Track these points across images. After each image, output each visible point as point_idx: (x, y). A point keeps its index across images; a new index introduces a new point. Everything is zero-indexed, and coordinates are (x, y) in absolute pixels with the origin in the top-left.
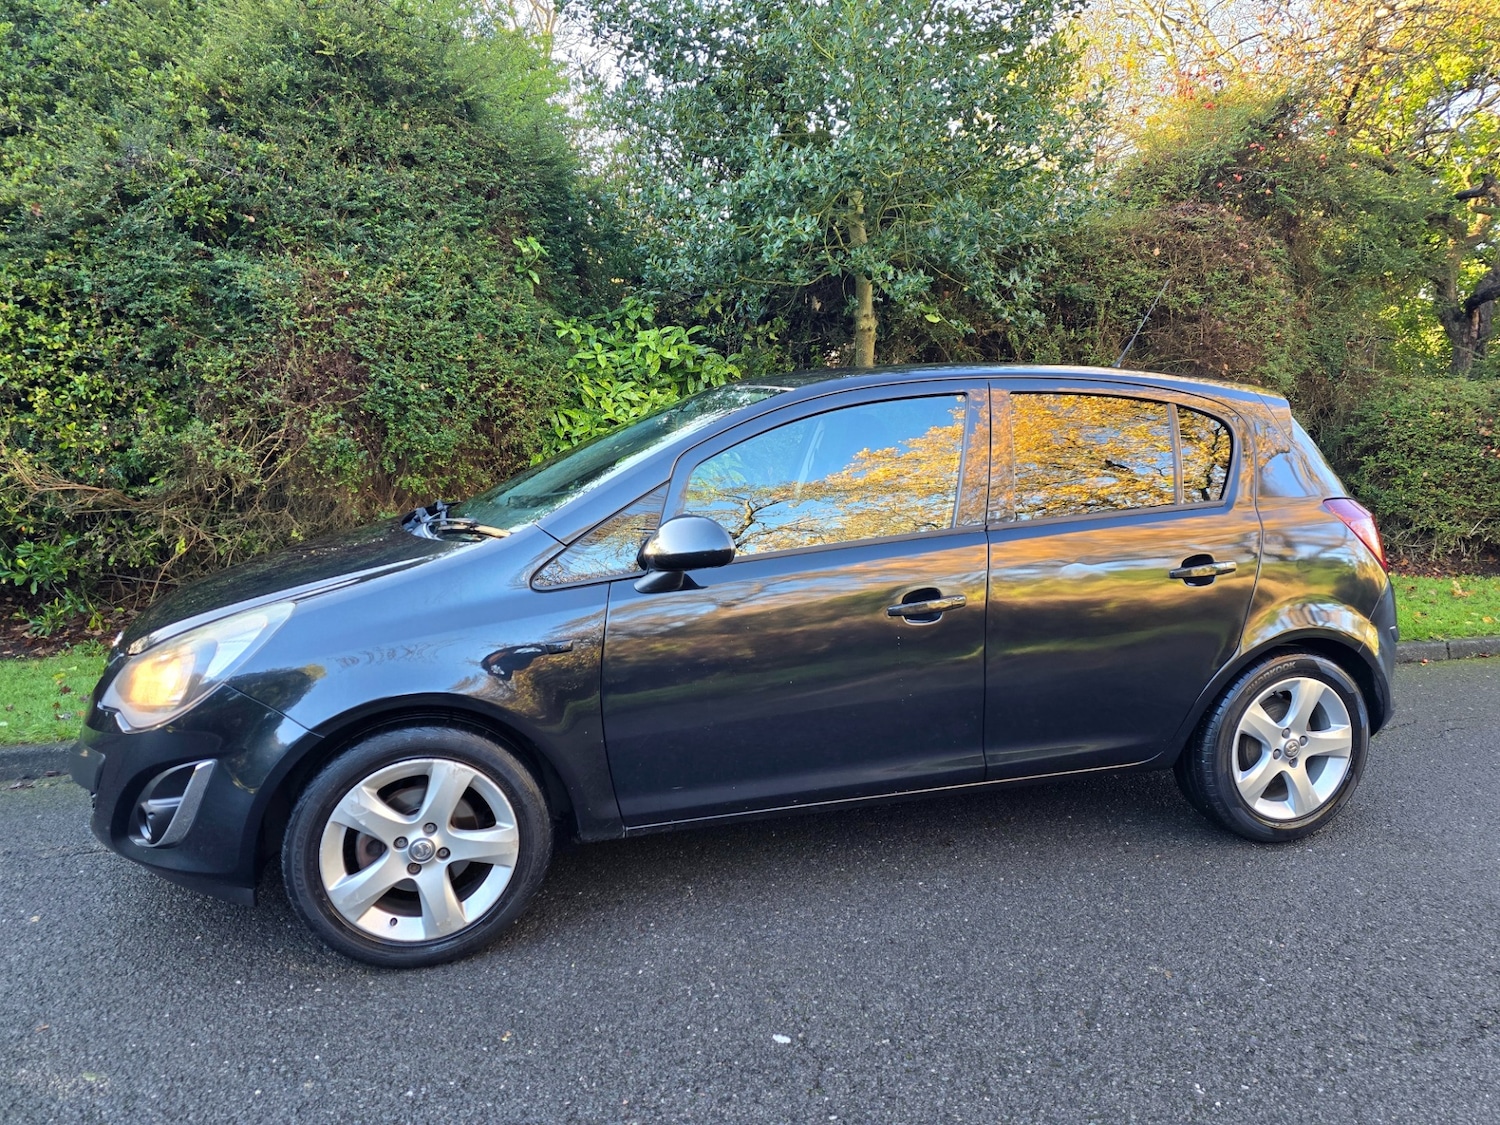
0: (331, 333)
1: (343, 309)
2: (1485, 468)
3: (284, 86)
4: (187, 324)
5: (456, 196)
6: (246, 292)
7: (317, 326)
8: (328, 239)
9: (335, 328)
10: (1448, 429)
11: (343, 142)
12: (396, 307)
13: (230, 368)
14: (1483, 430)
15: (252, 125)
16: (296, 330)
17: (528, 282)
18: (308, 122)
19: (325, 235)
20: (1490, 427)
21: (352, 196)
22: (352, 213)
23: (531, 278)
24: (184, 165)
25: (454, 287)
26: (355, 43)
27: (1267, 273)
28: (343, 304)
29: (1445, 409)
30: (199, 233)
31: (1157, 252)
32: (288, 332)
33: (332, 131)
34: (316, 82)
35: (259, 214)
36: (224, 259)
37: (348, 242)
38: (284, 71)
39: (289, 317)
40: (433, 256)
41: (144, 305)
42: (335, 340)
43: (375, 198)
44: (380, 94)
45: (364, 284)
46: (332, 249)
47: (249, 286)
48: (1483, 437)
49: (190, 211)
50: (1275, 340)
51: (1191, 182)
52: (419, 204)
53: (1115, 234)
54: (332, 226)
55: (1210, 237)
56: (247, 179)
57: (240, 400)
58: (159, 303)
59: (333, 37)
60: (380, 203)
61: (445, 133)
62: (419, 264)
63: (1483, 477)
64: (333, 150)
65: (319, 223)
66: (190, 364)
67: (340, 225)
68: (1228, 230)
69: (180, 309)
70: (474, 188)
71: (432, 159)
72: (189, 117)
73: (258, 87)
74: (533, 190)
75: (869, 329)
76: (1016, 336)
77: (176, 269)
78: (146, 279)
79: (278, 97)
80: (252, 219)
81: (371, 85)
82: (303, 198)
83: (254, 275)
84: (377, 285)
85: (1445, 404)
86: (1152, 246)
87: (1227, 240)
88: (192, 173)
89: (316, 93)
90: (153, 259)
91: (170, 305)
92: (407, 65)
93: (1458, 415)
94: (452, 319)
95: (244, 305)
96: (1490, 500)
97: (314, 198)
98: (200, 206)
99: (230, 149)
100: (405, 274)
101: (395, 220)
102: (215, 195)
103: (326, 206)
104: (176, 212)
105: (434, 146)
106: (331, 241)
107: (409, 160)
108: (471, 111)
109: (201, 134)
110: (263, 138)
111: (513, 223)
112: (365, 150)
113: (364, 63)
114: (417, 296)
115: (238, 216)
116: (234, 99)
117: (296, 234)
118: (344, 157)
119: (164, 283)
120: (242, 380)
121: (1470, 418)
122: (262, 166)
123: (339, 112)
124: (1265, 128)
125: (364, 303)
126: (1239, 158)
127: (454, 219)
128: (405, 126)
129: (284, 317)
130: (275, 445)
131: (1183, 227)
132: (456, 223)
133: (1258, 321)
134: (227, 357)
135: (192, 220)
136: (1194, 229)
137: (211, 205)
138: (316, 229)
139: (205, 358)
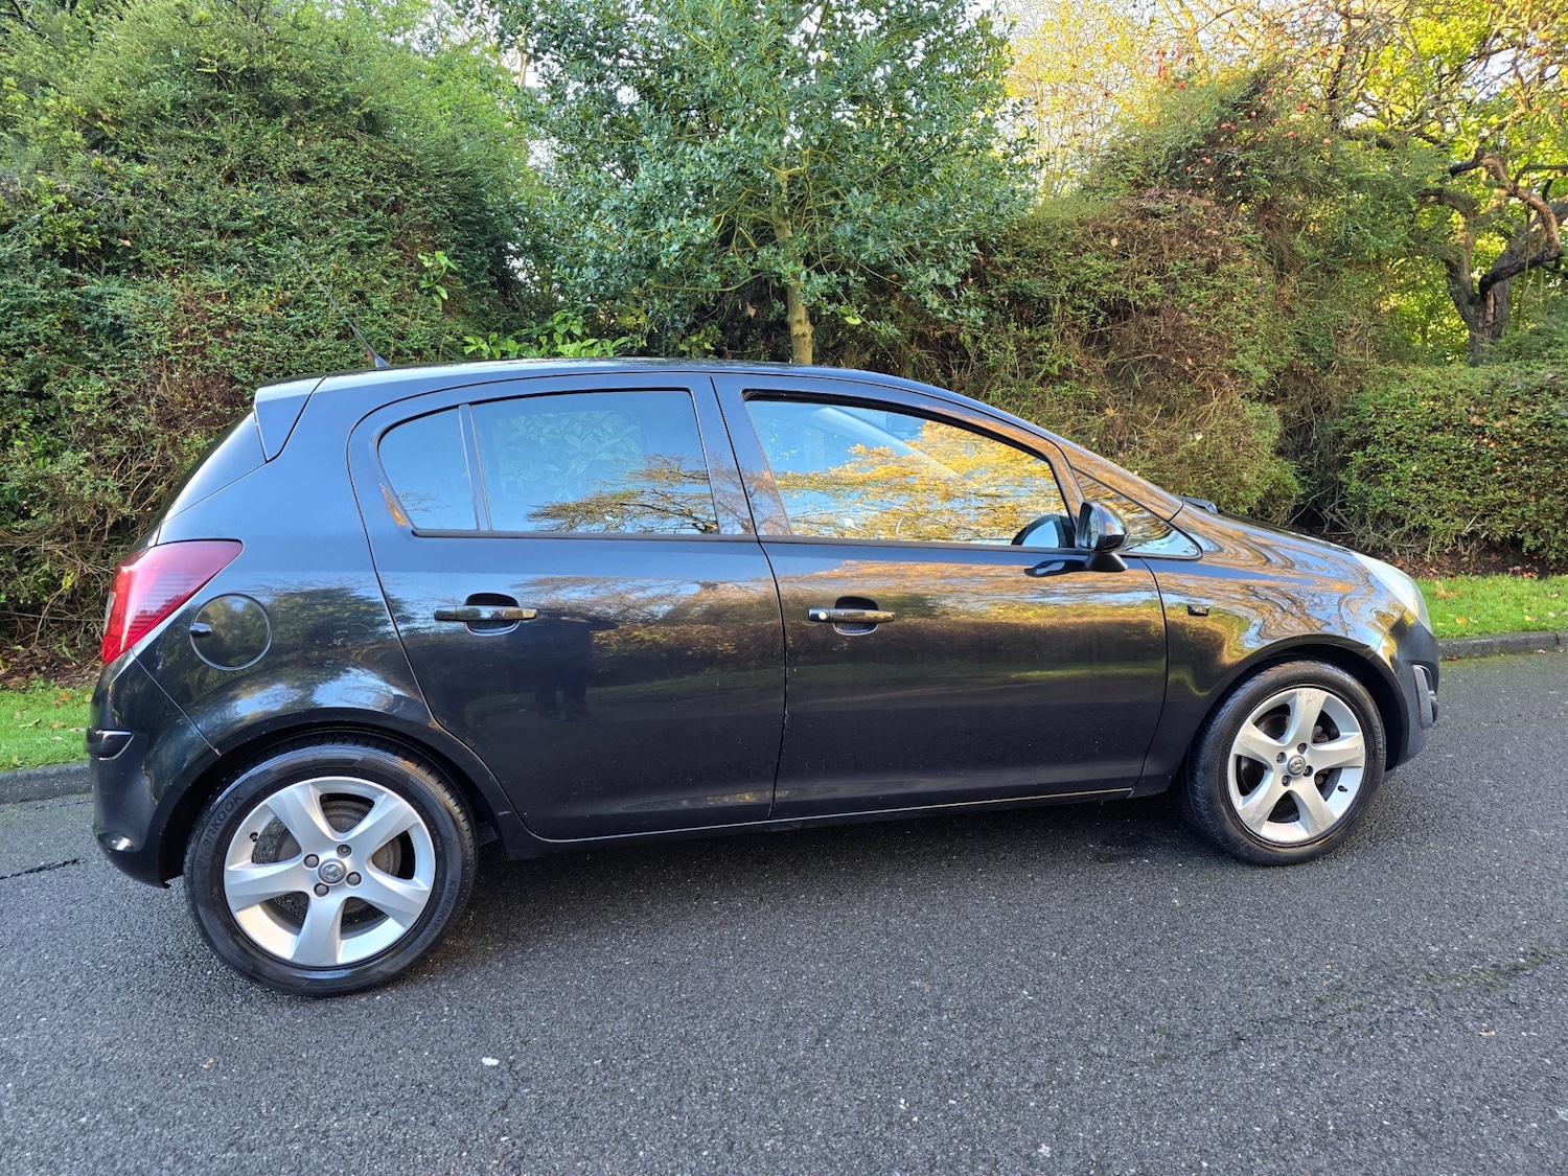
0: (204, 356)
1: (219, 332)
2: (1477, 459)
3: (168, 107)
4: (58, 353)
5: (352, 210)
6: (117, 317)
7: (190, 350)
8: (208, 260)
9: (208, 350)
10: (1437, 419)
11: (226, 161)
12: (276, 327)
13: (100, 396)
14: (1475, 420)
15: (132, 148)
16: (168, 354)
17: (435, 298)
18: (193, 142)
19: (204, 257)
20: (1482, 415)
21: (235, 215)
22: (237, 233)
23: (437, 293)
24: (53, 191)
25: (340, 307)
26: (238, 60)
27: (1238, 260)
28: (220, 327)
29: (1435, 399)
30: (70, 259)
31: (1114, 242)
32: (159, 357)
33: (219, 150)
34: (204, 101)
35: (135, 237)
36: (95, 286)
37: (229, 262)
38: (165, 91)
39: (159, 342)
40: (320, 274)
41: (11, 334)
42: (208, 363)
43: (260, 217)
44: (273, 109)
45: (242, 305)
46: (213, 271)
47: (120, 312)
48: (1474, 426)
49: (59, 237)
50: (1245, 331)
51: (1159, 167)
52: (310, 223)
53: (1071, 226)
54: (211, 247)
55: (1174, 224)
56: (120, 202)
57: (112, 429)
58: (27, 332)
59: (216, 55)
60: (263, 223)
61: (343, 147)
62: (304, 283)
63: (1475, 469)
64: (219, 169)
65: (196, 244)
66: (62, 393)
67: (222, 245)
68: (1194, 216)
69: (48, 338)
70: (373, 202)
71: (327, 175)
72: (64, 143)
73: (140, 108)
74: (443, 203)
75: (804, 335)
76: (968, 338)
77: (43, 296)
78: (13, 307)
79: (162, 118)
80: (128, 243)
81: (263, 101)
82: (180, 220)
83: (124, 299)
84: (259, 305)
85: (1435, 392)
86: (1110, 236)
87: (1192, 227)
88: (62, 198)
89: (200, 113)
90: (19, 288)
91: (37, 334)
92: (303, 80)
93: (1448, 405)
94: (339, 337)
95: (116, 331)
96: (1484, 494)
97: (193, 219)
98: (69, 232)
99: (105, 173)
100: (288, 294)
101: (283, 239)
102: (87, 221)
103: (206, 226)
104: (45, 239)
105: (329, 162)
106: (211, 263)
107: (301, 177)
108: (373, 124)
109: (78, 158)
110: (141, 160)
111: (417, 237)
112: (252, 169)
113: (253, 79)
114: (299, 316)
115: (113, 240)
116: (116, 122)
117: (174, 257)
118: (230, 178)
119: (32, 312)
120: (114, 408)
121: (1460, 406)
122: (137, 190)
123: (226, 132)
124: (1235, 107)
125: (240, 325)
126: (1212, 140)
127: (349, 235)
128: (300, 143)
129: (155, 342)
130: (147, 473)
131: (1145, 215)
132: (351, 239)
133: (1225, 312)
134: (97, 384)
135: (62, 247)
136: (1157, 216)
137: (82, 230)
138: (195, 252)
139: (76, 387)
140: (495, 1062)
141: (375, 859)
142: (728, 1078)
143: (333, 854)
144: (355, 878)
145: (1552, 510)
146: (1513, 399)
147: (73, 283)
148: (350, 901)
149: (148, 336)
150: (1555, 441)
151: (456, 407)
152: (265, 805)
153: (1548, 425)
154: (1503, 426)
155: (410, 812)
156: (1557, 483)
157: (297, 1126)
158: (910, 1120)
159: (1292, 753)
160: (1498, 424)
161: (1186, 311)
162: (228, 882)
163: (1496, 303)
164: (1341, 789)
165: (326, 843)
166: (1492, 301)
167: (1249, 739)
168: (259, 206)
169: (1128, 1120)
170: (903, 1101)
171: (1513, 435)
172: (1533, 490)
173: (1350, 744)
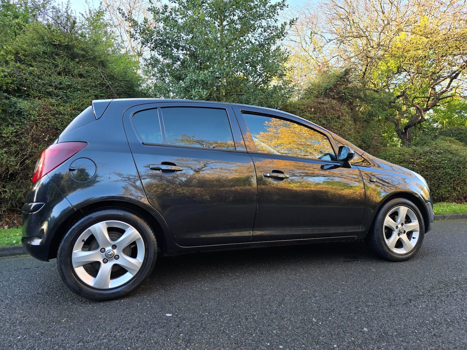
0: (48, 122)
1: (54, 115)
3: (41, 53)
5: (96, 86)
6: (21, 109)
7: (44, 120)
8: (51, 95)
9: (50, 120)
10: (401, 160)
11: (58, 70)
12: (72, 115)
13: (12, 132)
14: (411, 160)
15: (29, 63)
16: (36, 120)
18: (49, 63)
19: (50, 94)
20: (413, 159)
21: (60, 83)
22: (60, 89)
24: (4, 71)
26: (65, 42)
27: (345, 116)
28: (54, 114)
29: (399, 154)
30: (6, 91)
31: (313, 110)
32: (33, 121)
33: (57, 66)
34: (52, 53)
35: (28, 87)
36: (14, 99)
37: (58, 96)
38: (42, 49)
39: (34, 117)
40: (86, 102)
42: (49, 124)
43: (68, 85)
44: (73, 57)
45: (61, 108)
46: (52, 98)
47: (22, 107)
48: (411, 161)
49: (4, 84)
50: (349, 134)
51: (322, 92)
52: (83, 88)
53: (300, 105)
54: (52, 91)
55: (328, 106)
56: (25, 76)
57: (15, 143)
59: (58, 39)
60: (69, 86)
61: (94, 69)
62: (81, 104)
64: (56, 71)
65: (48, 90)
67: (56, 91)
68: (333, 104)
70: (102, 85)
71: (89, 76)
72: (8, 59)
73: (33, 52)
74: (123, 88)
79: (39, 56)
80: (25, 89)
81: (70, 54)
82: (43, 83)
83: (23, 104)
84: (66, 109)
85: (400, 153)
86: (311, 108)
87: (333, 107)
88: (6, 74)
89: (51, 55)
92: (83, 50)
93: (403, 156)
95: (20, 113)
97: (47, 83)
98: (8, 83)
99: (20, 68)
100: (76, 106)
101: (75, 92)
102: (13, 81)
103: (51, 86)
105: (90, 72)
106: (52, 96)
107: (81, 76)
108: (103, 64)
109: (12, 63)
110: (32, 66)
112: (66, 72)
113: (68, 48)
115: (21, 87)
116: (24, 55)
117: (40, 93)
118: (59, 74)
120: (16, 136)
121: (407, 156)
122: (30, 73)
123: (59, 61)
124: (341, 78)
125: (61, 114)
126: (335, 86)
127: (95, 93)
128: (81, 67)
129: (32, 116)
130: (26, 156)
131: (320, 103)
132: (95, 94)
133: (344, 129)
134: (11, 129)
135: (4, 87)
136: (323, 104)
137: (11, 83)
138: (47, 92)
139: (4, 129)
140: (171, 315)
141: (124, 251)
142: (254, 316)
143: (110, 248)
144: (117, 257)
145: (434, 184)
146: (420, 155)
147: (7, 98)
148: (115, 265)
149: (30, 115)
150: (433, 165)
151: (156, 108)
152: (89, 230)
153: (431, 161)
154: (419, 161)
155: (138, 234)
156: (435, 177)
157: (103, 335)
158: (319, 324)
159: (400, 226)
160: (418, 161)
161: (333, 129)
162: (74, 256)
163: (409, 134)
164: (414, 238)
165: (108, 244)
166: (408, 133)
167: (388, 221)
168: (68, 82)
169: (387, 321)
170: (314, 319)
171: (422, 164)
172: (429, 179)
173: (415, 224)
